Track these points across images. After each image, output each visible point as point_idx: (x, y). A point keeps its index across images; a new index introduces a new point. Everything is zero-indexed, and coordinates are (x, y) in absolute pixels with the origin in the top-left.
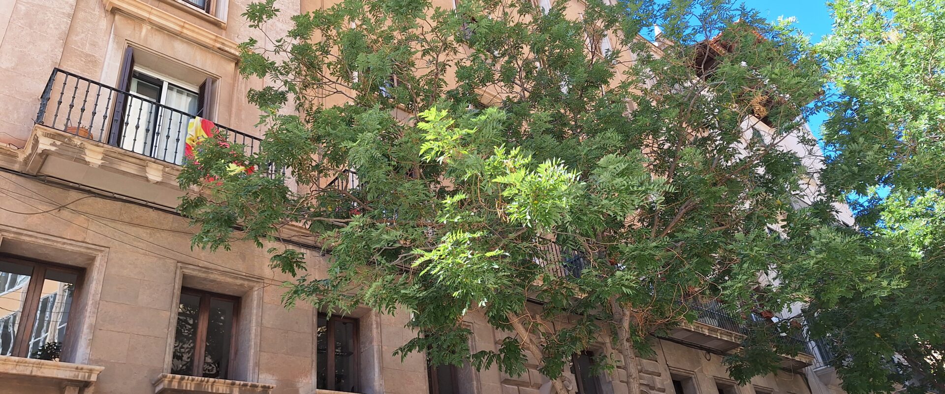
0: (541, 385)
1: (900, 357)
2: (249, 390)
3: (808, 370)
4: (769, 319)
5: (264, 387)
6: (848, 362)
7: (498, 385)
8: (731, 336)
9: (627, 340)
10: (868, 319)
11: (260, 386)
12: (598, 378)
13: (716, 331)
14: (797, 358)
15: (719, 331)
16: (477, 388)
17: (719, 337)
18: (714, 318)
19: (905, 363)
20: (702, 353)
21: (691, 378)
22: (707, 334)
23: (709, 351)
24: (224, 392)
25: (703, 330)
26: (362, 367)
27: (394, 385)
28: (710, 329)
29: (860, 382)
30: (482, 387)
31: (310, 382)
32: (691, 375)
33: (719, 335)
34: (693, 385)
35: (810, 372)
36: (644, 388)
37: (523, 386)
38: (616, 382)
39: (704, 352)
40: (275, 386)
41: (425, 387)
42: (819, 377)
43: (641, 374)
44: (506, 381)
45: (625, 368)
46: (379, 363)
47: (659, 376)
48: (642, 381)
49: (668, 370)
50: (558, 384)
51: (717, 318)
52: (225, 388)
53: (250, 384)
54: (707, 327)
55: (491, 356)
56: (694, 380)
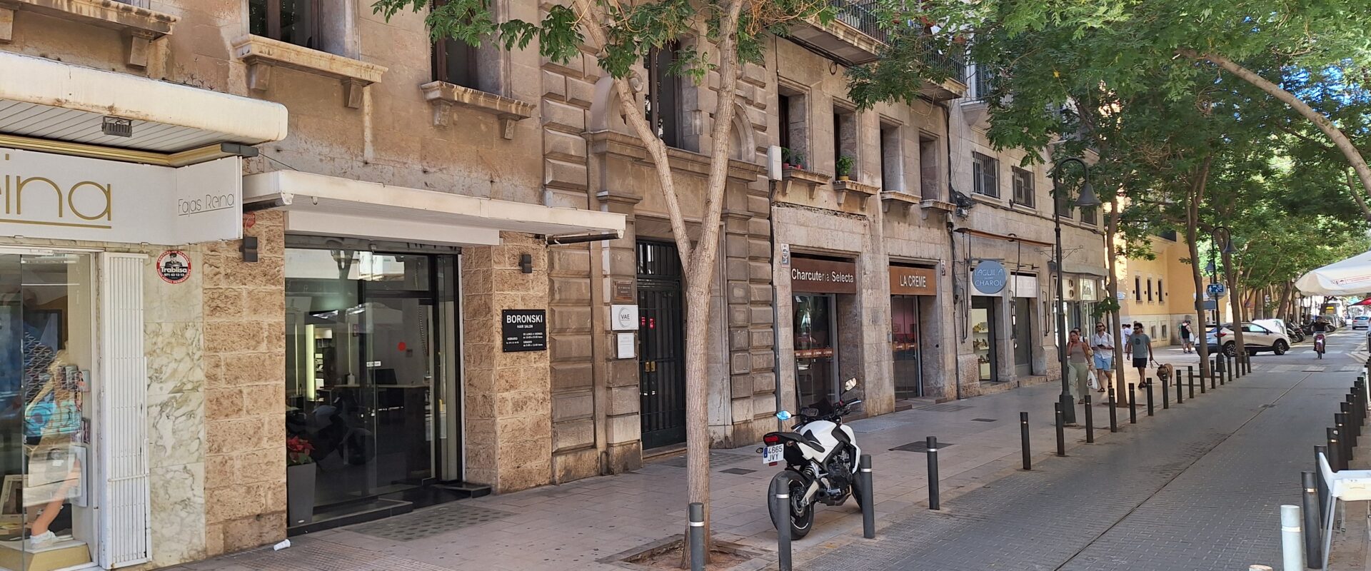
0: (599, 78)
1: (1073, 103)
2: (134, 18)
3: (955, 104)
4: (928, 29)
5: (160, 17)
6: (1007, 100)
7: (537, 69)
8: (871, 45)
9: (732, 37)
10: (1053, 50)
11: (153, 14)
12: (680, 80)
13: (853, 34)
14: (946, 86)
15: (858, 36)
16: (505, 70)
17: (856, 44)
18: (855, 14)
19: (1076, 111)
20: (827, 62)
21: (803, 94)
22: (842, 38)
23: (837, 61)
24: (92, 16)
25: (838, 30)
26: (325, 9)
27: (376, 46)
28: (847, 32)
29: (1011, 133)
30: (513, 68)
31: (239, 21)
32: (804, 91)
33: (856, 40)
34: (804, 104)
35: (956, 105)
36: (739, 102)
37: (573, 76)
38: (703, 89)
39: (831, 61)
40: (179, 18)
41: (425, 57)
42: (965, 113)
43: (740, 81)
44: (547, 66)
45: (719, 70)
46: (353, 9)
47: (763, 87)
48: (738, 92)
49: (776, 80)
50: (622, 85)
51: (861, 16)
52: (92, 9)
53: (135, 8)
54: (845, 28)
55: (530, 30)
56: (807, 98)
